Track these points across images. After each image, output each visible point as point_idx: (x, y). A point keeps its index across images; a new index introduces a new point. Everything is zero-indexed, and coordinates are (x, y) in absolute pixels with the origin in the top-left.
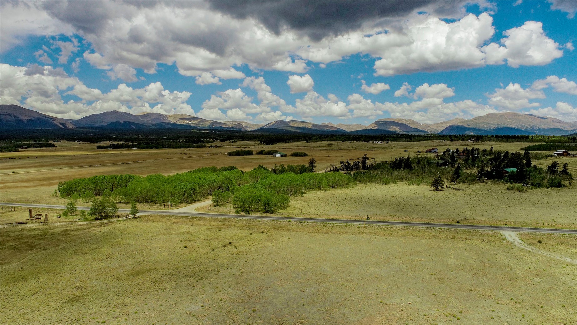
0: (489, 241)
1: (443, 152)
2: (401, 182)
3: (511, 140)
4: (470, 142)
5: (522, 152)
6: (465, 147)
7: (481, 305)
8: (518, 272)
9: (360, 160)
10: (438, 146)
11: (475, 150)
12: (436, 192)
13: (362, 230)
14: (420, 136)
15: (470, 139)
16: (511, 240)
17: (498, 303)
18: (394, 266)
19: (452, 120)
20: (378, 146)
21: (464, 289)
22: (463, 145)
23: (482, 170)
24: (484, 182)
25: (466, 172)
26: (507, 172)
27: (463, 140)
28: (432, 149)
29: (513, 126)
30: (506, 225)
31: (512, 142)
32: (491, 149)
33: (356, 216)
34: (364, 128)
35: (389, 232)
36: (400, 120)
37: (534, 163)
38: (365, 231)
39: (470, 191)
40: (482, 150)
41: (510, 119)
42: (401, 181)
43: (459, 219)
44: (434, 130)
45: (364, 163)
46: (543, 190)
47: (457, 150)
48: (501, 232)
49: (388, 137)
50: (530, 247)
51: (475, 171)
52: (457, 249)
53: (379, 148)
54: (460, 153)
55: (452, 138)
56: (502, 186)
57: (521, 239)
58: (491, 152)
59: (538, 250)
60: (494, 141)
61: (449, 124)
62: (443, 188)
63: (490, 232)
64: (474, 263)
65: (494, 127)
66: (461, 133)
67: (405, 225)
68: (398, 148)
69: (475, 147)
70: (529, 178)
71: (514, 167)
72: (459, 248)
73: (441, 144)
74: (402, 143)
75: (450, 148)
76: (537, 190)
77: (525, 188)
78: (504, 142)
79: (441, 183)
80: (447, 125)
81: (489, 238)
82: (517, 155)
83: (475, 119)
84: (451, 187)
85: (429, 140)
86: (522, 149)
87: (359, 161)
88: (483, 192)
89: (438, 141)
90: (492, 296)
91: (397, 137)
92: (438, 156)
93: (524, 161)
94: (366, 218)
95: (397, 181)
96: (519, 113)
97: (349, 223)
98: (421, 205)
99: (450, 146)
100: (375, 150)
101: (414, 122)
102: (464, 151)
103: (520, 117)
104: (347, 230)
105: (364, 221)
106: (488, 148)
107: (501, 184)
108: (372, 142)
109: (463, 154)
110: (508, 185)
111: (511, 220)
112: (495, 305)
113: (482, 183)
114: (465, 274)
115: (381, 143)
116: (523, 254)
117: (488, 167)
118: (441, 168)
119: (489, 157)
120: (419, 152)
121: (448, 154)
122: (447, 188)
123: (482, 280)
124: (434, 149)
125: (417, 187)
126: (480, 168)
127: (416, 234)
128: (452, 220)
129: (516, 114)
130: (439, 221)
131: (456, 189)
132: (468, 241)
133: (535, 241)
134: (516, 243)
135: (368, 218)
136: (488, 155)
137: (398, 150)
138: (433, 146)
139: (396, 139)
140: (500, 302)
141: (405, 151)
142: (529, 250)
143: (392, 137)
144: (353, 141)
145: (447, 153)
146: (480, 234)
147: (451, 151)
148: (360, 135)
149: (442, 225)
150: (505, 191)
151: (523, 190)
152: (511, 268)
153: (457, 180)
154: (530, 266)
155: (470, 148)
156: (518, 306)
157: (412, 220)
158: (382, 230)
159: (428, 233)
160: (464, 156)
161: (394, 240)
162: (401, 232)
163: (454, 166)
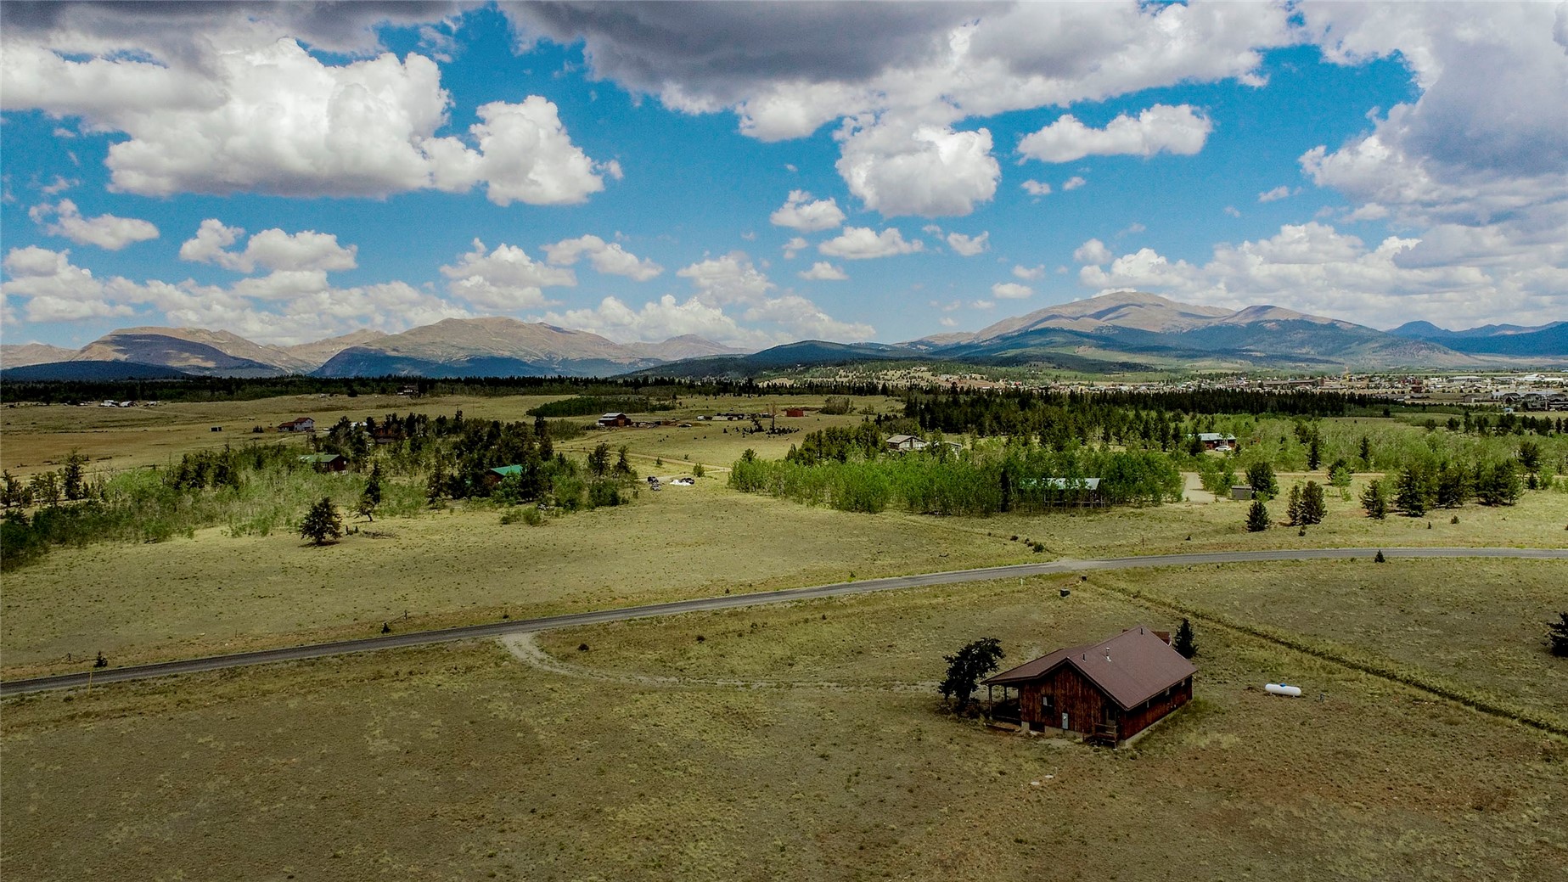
0: (469, 669)
1: (331, 430)
2: (208, 530)
3: (503, 389)
4: (402, 398)
5: (532, 421)
6: (391, 412)
7: (462, 849)
8: (542, 737)
9: (57, 468)
10: (313, 410)
11: (418, 420)
12: (318, 548)
13: (82, 708)
14: (259, 382)
15: (401, 389)
16: (522, 656)
17: (503, 831)
18: (204, 801)
19: (353, 335)
20: (118, 416)
21: (415, 816)
22: (384, 407)
23: (438, 476)
24: (445, 507)
25: (397, 484)
26: (500, 477)
27: (383, 391)
28: (296, 422)
29: (507, 354)
30: (506, 617)
31: (507, 395)
32: (457, 416)
33: (53, 662)
34: (64, 359)
35: (181, 695)
36: (190, 333)
37: (559, 447)
38: (95, 707)
39: (413, 535)
40: (434, 419)
41: (497, 334)
42: (206, 527)
43: (389, 620)
44: (300, 363)
45: (73, 477)
46: (583, 515)
47: (370, 420)
48: (495, 638)
49: (154, 386)
50: (565, 665)
51: (422, 478)
52: (389, 709)
53: (122, 424)
54: (379, 430)
55: (351, 387)
56: (490, 513)
57: (543, 650)
58: (457, 426)
59: (582, 668)
60: (463, 393)
61: (343, 347)
62: (336, 535)
63: (469, 643)
64: (437, 736)
65: (461, 355)
66: (376, 373)
67: (230, 665)
68: (190, 422)
69: (417, 411)
70: (550, 488)
71: (514, 462)
72: (393, 702)
73: (323, 405)
74: (203, 406)
75: (349, 415)
76: (570, 515)
77: (542, 514)
78: (486, 395)
79: (332, 523)
80: (337, 350)
81: (470, 661)
82: (517, 430)
83: (412, 333)
84: (361, 530)
85: (287, 393)
86: (530, 413)
87: (54, 469)
88: (444, 537)
89: (312, 397)
90: (488, 816)
91: (184, 388)
92: (315, 439)
93: (537, 446)
94: (95, 662)
95: (194, 526)
96: (518, 319)
97: (29, 691)
98: (277, 594)
99: (347, 409)
100: (114, 430)
101: (236, 341)
102: (388, 425)
103: (521, 330)
104: (25, 716)
105: (87, 675)
106: (449, 413)
107: (488, 508)
108: (95, 404)
109: (387, 432)
110: (503, 511)
111: (519, 603)
112: (496, 838)
113: (442, 511)
114: (417, 773)
115: (131, 408)
116: (550, 686)
117: (453, 466)
118: (327, 477)
119: (454, 439)
120: (257, 430)
121: (346, 435)
122: (350, 533)
123: (459, 778)
124: (305, 419)
125: (260, 539)
126: (433, 470)
127: (266, 687)
128: (369, 626)
129: (510, 323)
130: (333, 634)
131: (375, 535)
132: (415, 681)
133: (573, 649)
134: (533, 661)
135: (101, 663)
136: (449, 431)
137: (191, 426)
138: (301, 412)
139: (181, 394)
140: (506, 826)
141: (214, 430)
142: (563, 672)
143: (163, 386)
144: (22, 404)
145: (342, 431)
146: (445, 652)
147: (353, 425)
148: (51, 383)
149: (343, 644)
150: (498, 527)
151: (539, 518)
152: (527, 730)
153: (376, 508)
154: (567, 715)
155: (403, 414)
156: (549, 823)
157: (253, 644)
158: (155, 693)
159: (305, 677)
160: (389, 437)
161: (197, 718)
162: (220, 690)
163: (365, 467)
